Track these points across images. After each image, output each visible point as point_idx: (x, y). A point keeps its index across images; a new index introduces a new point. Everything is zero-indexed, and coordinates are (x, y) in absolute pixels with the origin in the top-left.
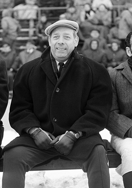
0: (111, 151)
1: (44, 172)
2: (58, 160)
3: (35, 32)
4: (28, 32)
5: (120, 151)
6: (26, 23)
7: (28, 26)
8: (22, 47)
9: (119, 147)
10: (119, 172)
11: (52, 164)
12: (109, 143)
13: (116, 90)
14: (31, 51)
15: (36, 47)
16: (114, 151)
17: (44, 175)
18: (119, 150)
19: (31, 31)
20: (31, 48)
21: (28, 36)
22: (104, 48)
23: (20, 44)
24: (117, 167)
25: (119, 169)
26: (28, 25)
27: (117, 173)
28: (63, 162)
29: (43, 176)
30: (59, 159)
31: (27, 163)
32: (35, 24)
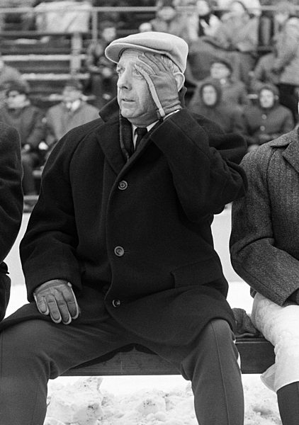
0: (252, 335)
1: (99, 379)
2: (131, 352)
3: (83, 63)
4: (68, 63)
5: (273, 337)
6: (64, 41)
7: (68, 50)
8: (53, 97)
9: (271, 326)
10: (270, 383)
11: (117, 361)
12: (248, 317)
13: (268, 191)
14: (76, 105)
15: (85, 98)
16: (258, 335)
17: (99, 385)
18: (270, 333)
19: (75, 60)
20: (74, 99)
21: (67, 72)
22: (240, 101)
23: (49, 89)
24: (265, 370)
25: (268, 376)
26: (70, 46)
27: (263, 386)
28: (144, 357)
29: (98, 389)
30: (134, 349)
31: (51, 357)
32: (85, 46)
